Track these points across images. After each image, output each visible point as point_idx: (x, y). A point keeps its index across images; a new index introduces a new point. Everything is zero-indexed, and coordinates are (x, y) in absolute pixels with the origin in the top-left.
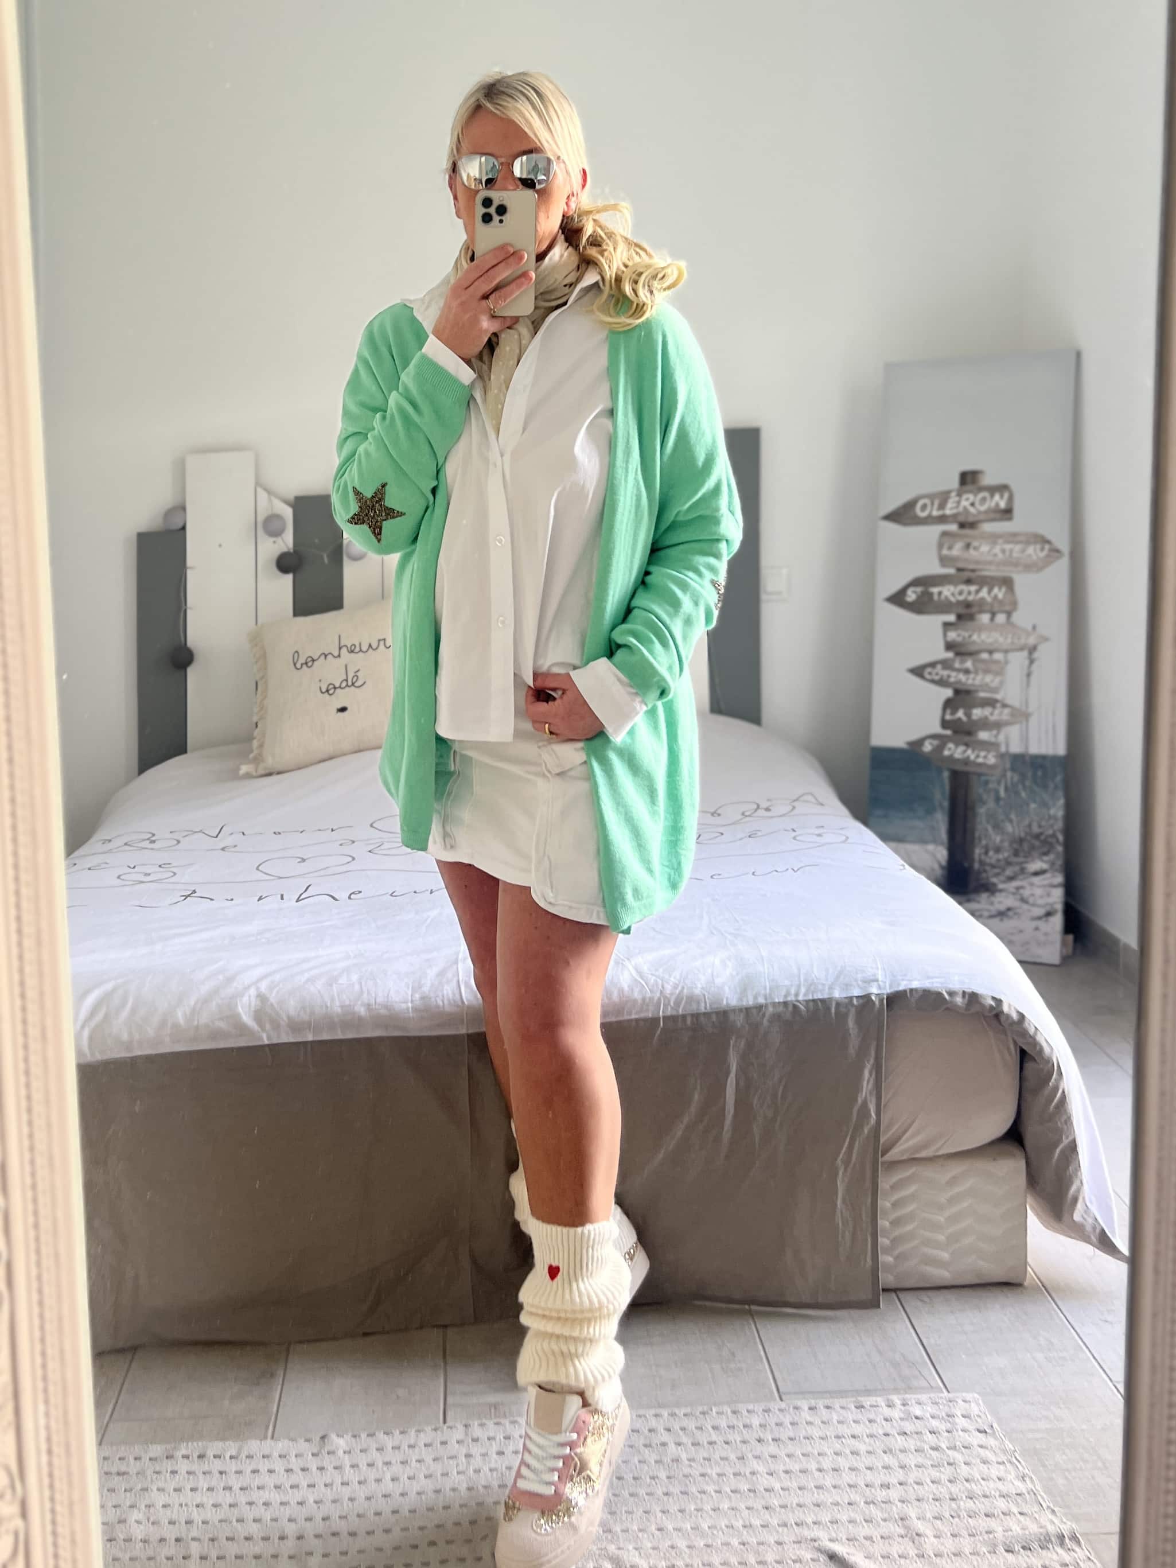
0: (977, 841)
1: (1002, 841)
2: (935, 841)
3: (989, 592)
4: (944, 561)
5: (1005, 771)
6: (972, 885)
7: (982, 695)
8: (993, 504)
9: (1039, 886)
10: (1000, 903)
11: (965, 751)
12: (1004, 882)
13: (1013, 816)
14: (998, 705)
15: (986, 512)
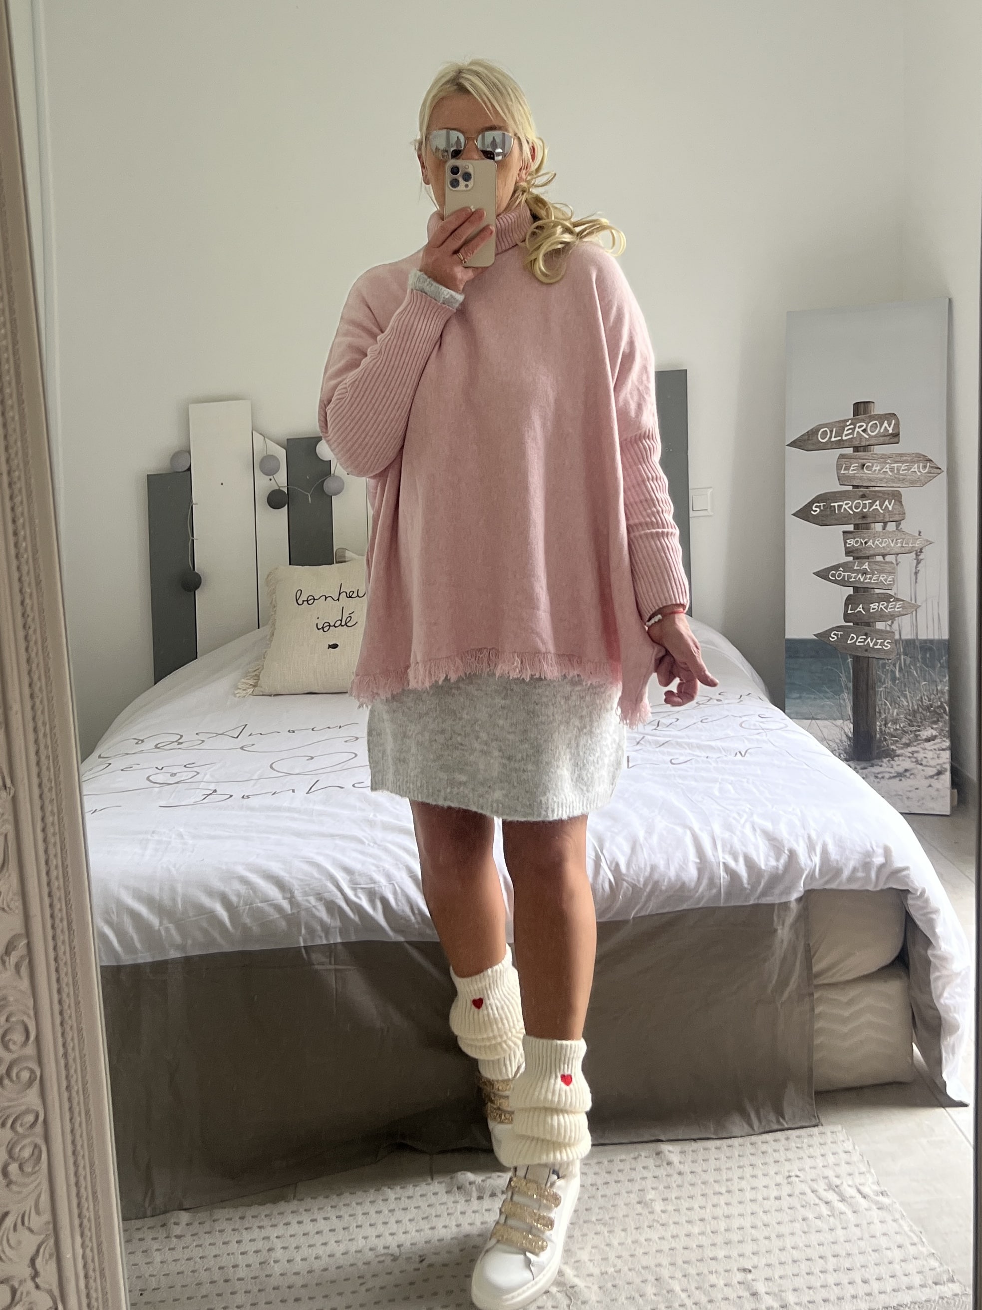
0: (878, 715)
1: (897, 714)
2: (842, 718)
3: (881, 506)
4: (842, 480)
5: (898, 654)
6: (876, 752)
7: (877, 591)
8: (882, 430)
9: (931, 750)
10: (898, 765)
11: (865, 640)
12: (902, 748)
13: (907, 693)
14: (891, 600)
15: (875, 436)
